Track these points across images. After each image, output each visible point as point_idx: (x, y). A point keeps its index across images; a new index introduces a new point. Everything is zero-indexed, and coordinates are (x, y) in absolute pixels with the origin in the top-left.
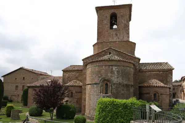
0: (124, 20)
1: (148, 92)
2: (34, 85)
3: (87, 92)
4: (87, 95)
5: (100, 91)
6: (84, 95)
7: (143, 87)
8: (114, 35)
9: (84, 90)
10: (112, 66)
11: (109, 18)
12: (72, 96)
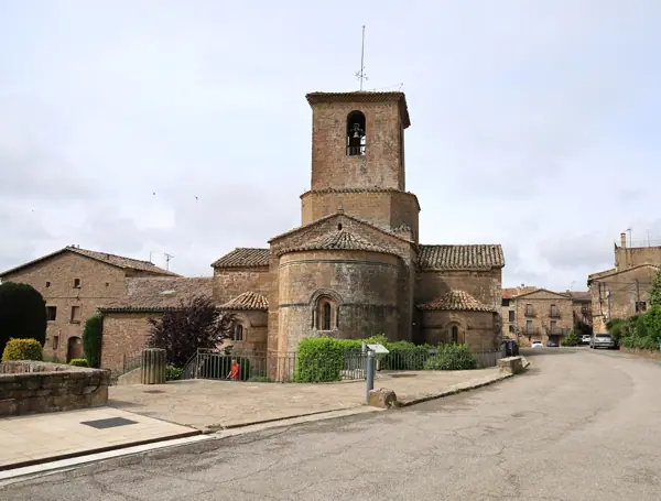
0: (384, 133)
1: (438, 322)
2: (123, 307)
3: (281, 324)
4: (281, 332)
5: (310, 323)
6: (271, 331)
7: (427, 310)
8: (358, 172)
9: (272, 319)
10: (339, 262)
11: (344, 125)
12: (240, 337)
